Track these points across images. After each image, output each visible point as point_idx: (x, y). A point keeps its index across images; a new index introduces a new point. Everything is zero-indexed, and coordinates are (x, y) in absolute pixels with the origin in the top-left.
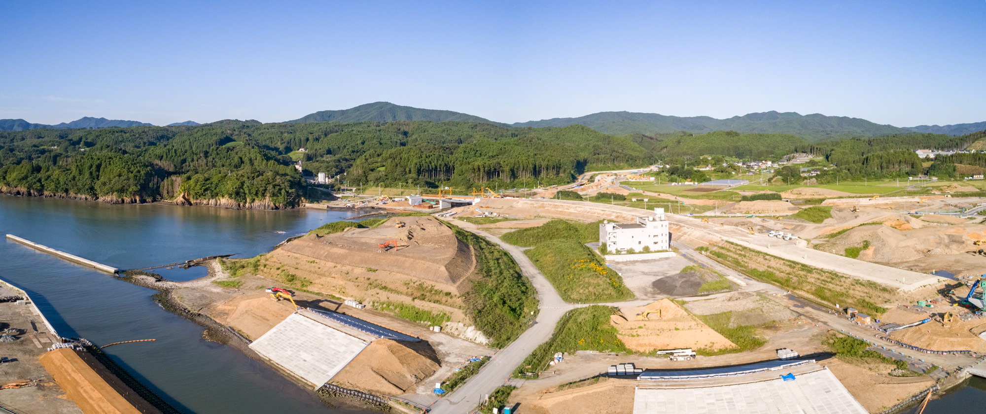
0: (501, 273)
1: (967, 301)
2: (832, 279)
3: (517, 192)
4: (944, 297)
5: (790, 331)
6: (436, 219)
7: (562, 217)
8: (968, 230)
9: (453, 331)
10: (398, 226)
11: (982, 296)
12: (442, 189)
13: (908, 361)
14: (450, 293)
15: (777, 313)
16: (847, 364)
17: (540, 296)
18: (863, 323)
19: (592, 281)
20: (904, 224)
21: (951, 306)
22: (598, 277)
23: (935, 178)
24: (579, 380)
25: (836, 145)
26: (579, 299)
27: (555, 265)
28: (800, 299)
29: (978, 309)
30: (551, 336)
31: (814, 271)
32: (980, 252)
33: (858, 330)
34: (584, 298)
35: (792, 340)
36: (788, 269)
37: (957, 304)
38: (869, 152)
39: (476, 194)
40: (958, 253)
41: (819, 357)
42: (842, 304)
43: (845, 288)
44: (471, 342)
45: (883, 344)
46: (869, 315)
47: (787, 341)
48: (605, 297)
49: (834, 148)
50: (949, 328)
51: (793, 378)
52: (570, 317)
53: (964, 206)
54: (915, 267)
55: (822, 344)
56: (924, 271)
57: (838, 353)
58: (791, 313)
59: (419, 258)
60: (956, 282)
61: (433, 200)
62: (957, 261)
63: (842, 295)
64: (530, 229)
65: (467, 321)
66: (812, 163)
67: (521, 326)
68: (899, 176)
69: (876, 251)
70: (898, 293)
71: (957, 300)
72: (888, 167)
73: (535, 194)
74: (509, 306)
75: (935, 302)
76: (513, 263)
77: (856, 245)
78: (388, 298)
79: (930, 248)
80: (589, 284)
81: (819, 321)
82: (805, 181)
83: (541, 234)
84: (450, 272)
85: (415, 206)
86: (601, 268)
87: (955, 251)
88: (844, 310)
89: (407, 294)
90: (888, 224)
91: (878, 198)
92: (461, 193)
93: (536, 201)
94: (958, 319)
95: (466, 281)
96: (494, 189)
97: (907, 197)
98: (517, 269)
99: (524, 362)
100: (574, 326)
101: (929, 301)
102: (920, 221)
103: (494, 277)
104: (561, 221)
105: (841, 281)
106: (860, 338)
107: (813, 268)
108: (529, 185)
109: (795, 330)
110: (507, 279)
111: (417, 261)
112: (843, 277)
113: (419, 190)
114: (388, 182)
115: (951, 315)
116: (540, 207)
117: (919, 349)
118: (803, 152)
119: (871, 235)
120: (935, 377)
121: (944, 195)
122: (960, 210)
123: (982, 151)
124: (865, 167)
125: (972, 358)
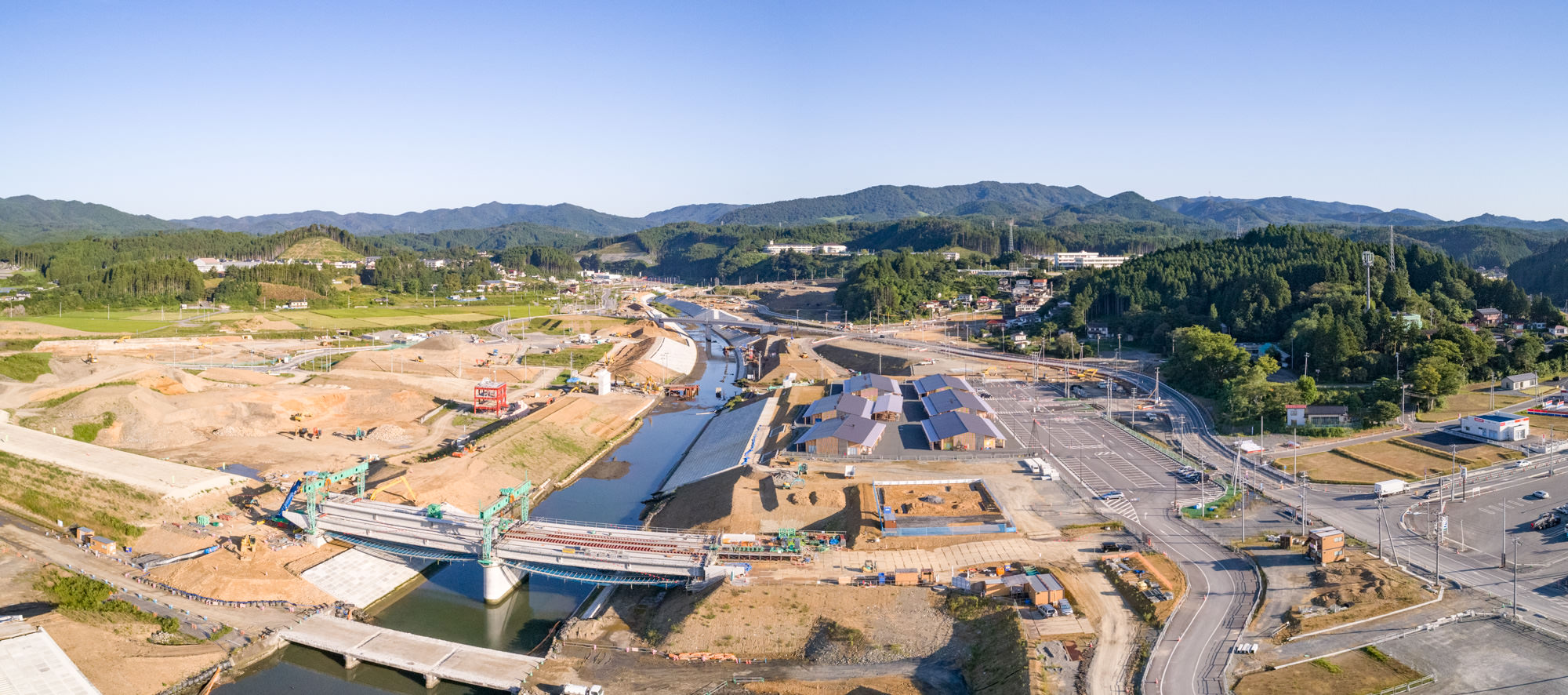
1: (281, 517)
2: (52, 477)
4: (241, 509)
8: (281, 395)
11: (305, 509)
13: (180, 618)
16: (77, 623)
18: (103, 552)
20: (174, 384)
21: (253, 524)
23: (225, 307)
25: (59, 248)
29: (300, 531)
31: (21, 463)
32: (302, 433)
33: (94, 565)
37: (263, 522)
38: (113, 261)
40: (264, 434)
41: (29, 610)
42: (68, 520)
43: (73, 494)
45: (138, 587)
46: (113, 539)
49: (56, 253)
50: (250, 563)
53: (273, 354)
54: (192, 458)
55: (35, 588)
56: (207, 465)
57: (62, 604)
60: (261, 484)
62: (263, 449)
63: (68, 504)
66: (18, 279)
68: (165, 302)
69: (126, 430)
70: (163, 502)
71: (263, 514)
72: (145, 288)
75: (225, 517)
77: (91, 420)
79: (217, 426)
81: (29, 549)
82: (6, 310)
87: (260, 431)
88: (71, 530)
90: (147, 383)
91: (129, 340)
94: (265, 546)
97: (178, 338)
101: (215, 516)
102: (200, 379)
105: (65, 482)
106: (99, 579)
107: (19, 459)
112: (69, 474)
115: (253, 541)
117: (198, 598)
119: (117, 402)
120: (227, 646)
121: (241, 336)
122: (267, 361)
123: (306, 261)
124: (107, 288)
125: (288, 615)
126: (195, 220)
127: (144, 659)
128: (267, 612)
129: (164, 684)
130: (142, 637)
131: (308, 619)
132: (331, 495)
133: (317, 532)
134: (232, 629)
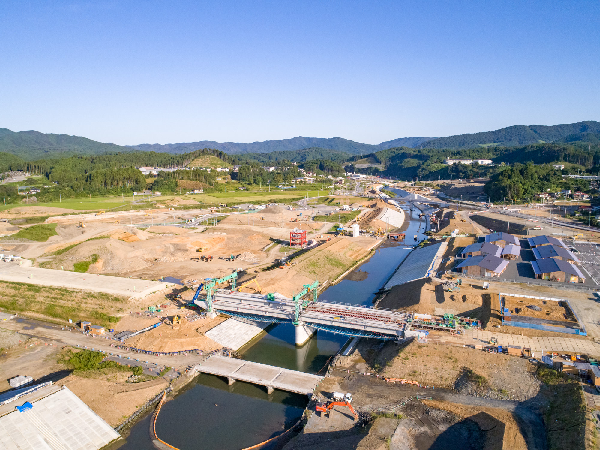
1: (193, 303)
2: (63, 295)
4: (172, 301)
5: (21, 356)
8: (192, 239)
11: (206, 298)
13: (143, 366)
15: (5, 340)
16: (85, 379)
18: (97, 334)
20: (132, 236)
21: (179, 309)
23: (158, 193)
25: (56, 162)
28: (29, 321)
29: (204, 310)
31: (42, 290)
32: (202, 258)
33: (93, 343)
35: (25, 365)
36: (13, 292)
37: (184, 307)
38: (92, 169)
40: (183, 260)
41: (55, 377)
42: (75, 319)
43: (77, 303)
45: (118, 351)
46: (103, 326)
47: (19, 367)
49: (55, 165)
50: (178, 330)
51: (30, 406)
53: (186, 217)
54: (144, 276)
55: (58, 363)
56: (153, 279)
57: (76, 369)
58: (21, 337)
60: (182, 287)
62: (183, 268)
63: (74, 309)
66: (30, 181)
68: (124, 192)
69: (105, 264)
70: (130, 301)
71: (184, 302)
72: (112, 184)
75: (164, 306)
77: (85, 260)
79: (157, 257)
81: (52, 340)
82: (24, 200)
87: (180, 258)
88: (77, 324)
90: (116, 237)
91: (104, 213)
94: (186, 320)
97: (133, 211)
102: (147, 232)
105: (72, 297)
106: (96, 350)
107: (41, 287)
109: (28, 353)
112: (73, 292)
115: (179, 318)
117: (152, 353)
118: (18, 170)
119: (99, 248)
120: (169, 378)
121: (168, 208)
122: (183, 221)
123: (202, 168)
124: (89, 185)
125: (200, 357)
126: (139, 146)
127: (125, 394)
128: (188, 356)
130: (123, 380)
131: (210, 358)
132: (219, 290)
133: (212, 310)
134: (171, 368)
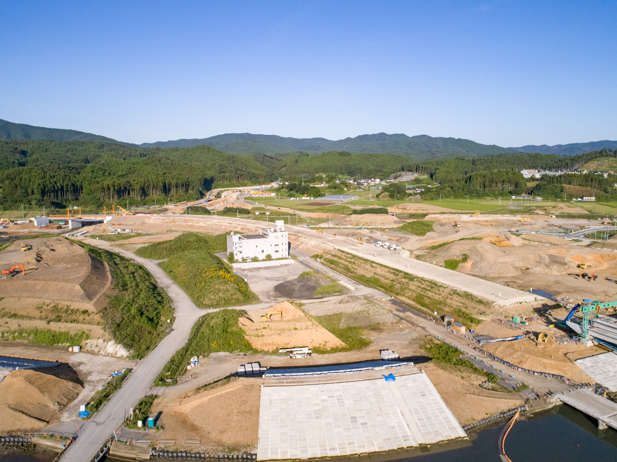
0: (137, 286)
1: (565, 324)
2: (432, 287)
3: (148, 209)
4: (540, 316)
5: (392, 334)
6: (66, 238)
7: (192, 230)
8: (572, 252)
9: (93, 348)
10: (23, 249)
11: (582, 322)
12: (71, 209)
13: (498, 375)
14: (87, 311)
15: (382, 316)
16: (442, 370)
17: (175, 304)
18: (458, 331)
19: (221, 287)
20: (504, 240)
21: (547, 326)
22: (227, 283)
23: (539, 198)
24: (213, 381)
25: (441, 164)
26: (210, 304)
27: (188, 274)
28: (402, 304)
29: (576, 334)
30: (186, 341)
31: (415, 279)
32: (584, 276)
33: (453, 338)
34: (215, 303)
35: (394, 342)
36: (392, 277)
38: (472, 171)
39: (108, 212)
40: (559, 274)
41: (417, 360)
42: (440, 312)
43: (443, 297)
44: (112, 356)
45: (476, 353)
46: (464, 324)
47: (389, 342)
48: (233, 301)
49: (439, 167)
50: (543, 349)
51: (394, 379)
52: (203, 322)
53: (569, 227)
54: (512, 283)
55: (420, 348)
56: (521, 288)
57: (434, 358)
58: (394, 317)
59: (51, 280)
60: (554, 303)
61: (62, 221)
62: (557, 282)
63: (440, 303)
64: (163, 243)
65: (107, 336)
66: (417, 181)
67: (159, 335)
68: (502, 195)
69: (474, 265)
70: (493, 307)
71: (554, 321)
72: (490, 186)
73: (166, 210)
74: (147, 317)
75: (530, 319)
76: (149, 276)
77: (455, 258)
78: (20, 326)
79: (529, 267)
80: (219, 290)
81: (418, 326)
82: (410, 197)
83: (173, 247)
84: (85, 290)
85: (41, 227)
86: (229, 275)
87: (556, 272)
88: (441, 317)
89: (41, 318)
90: (488, 239)
91: (479, 215)
92: (91, 212)
93: (167, 216)
94: (553, 340)
95: (103, 297)
96: (125, 206)
97: (508, 215)
98: (152, 281)
99: (164, 369)
100: (207, 330)
101: (524, 318)
102: (520, 239)
103: (130, 290)
104: (191, 234)
105: (439, 290)
106: (455, 346)
107: (415, 276)
108: (159, 202)
109: (397, 333)
110: (144, 291)
111: (49, 283)
112: (441, 286)
113: (44, 211)
114: (7, 204)
115: (546, 336)
116: (171, 222)
117: (510, 365)
118: (409, 171)
119: (470, 249)
120: (525, 397)
121: (548, 215)
122: (564, 231)
123: (596, 172)
124: (467, 186)
125: (564, 385)
126: (524, 148)
127: (476, 396)
128: (551, 381)
129: (487, 414)
130: (477, 383)
131: (576, 390)
132: (600, 316)
133: (587, 337)
134: (528, 387)
